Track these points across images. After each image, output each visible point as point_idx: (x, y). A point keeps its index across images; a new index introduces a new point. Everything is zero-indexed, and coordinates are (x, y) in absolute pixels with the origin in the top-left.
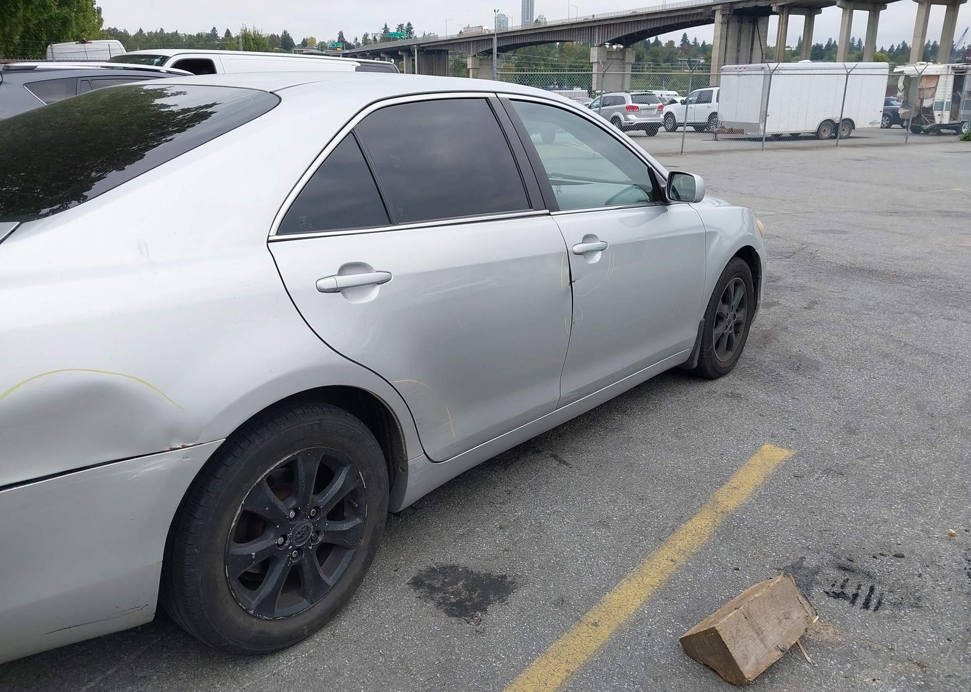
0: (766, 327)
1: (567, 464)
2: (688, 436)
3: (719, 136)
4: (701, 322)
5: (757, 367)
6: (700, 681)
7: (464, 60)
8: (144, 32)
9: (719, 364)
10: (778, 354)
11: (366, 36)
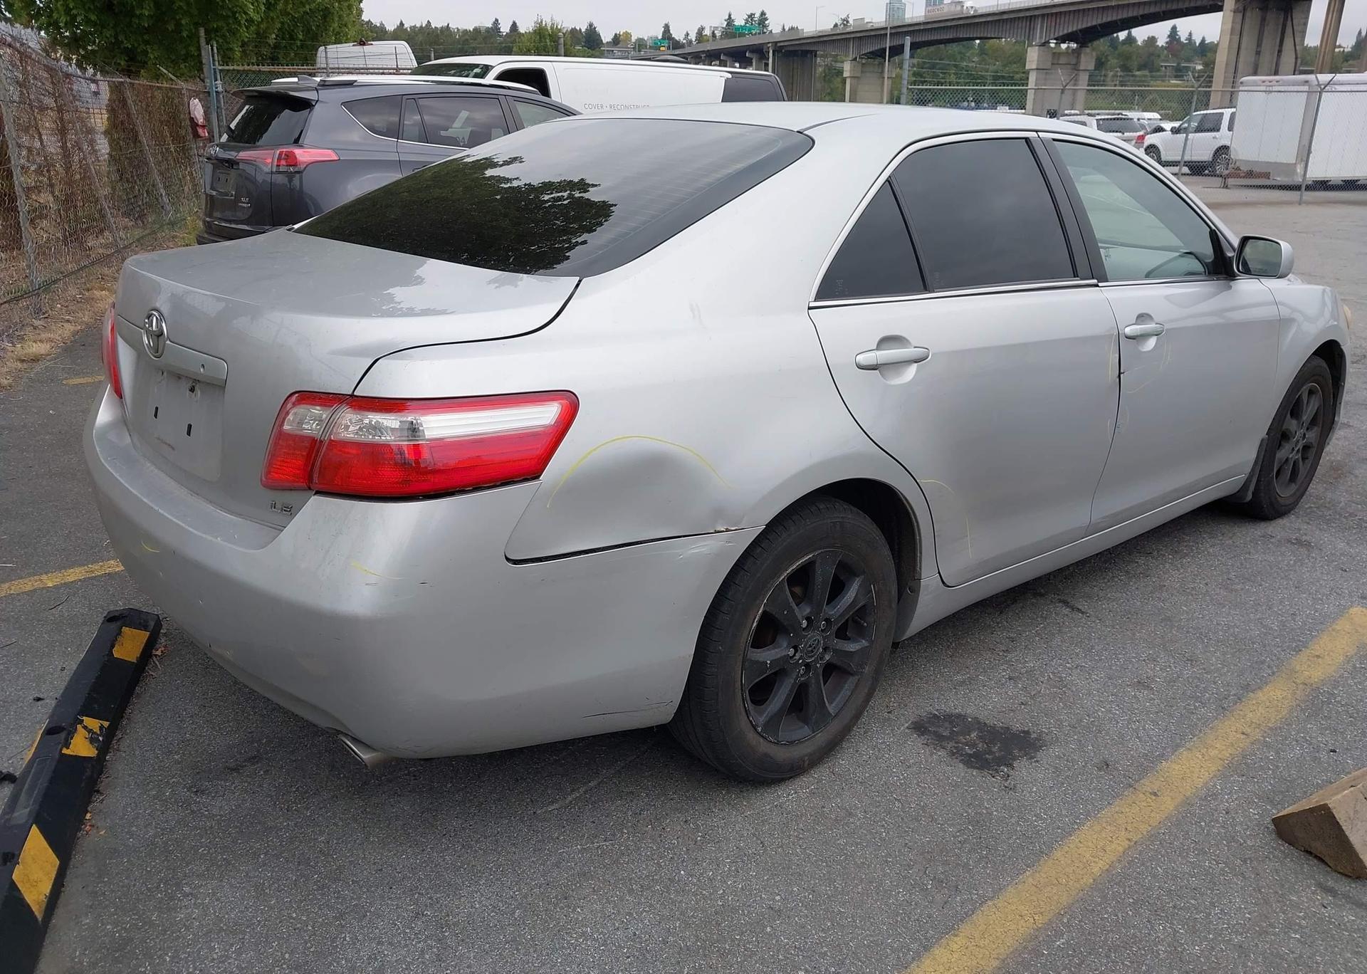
0: (1334, 456)
1: (1083, 613)
2: (1242, 589)
3: (1231, 181)
4: (1262, 440)
5: (1329, 509)
6: (1302, 868)
7: (838, 65)
8: (406, 26)
9: (1279, 499)
10: (1358, 493)
11: (701, 30)
